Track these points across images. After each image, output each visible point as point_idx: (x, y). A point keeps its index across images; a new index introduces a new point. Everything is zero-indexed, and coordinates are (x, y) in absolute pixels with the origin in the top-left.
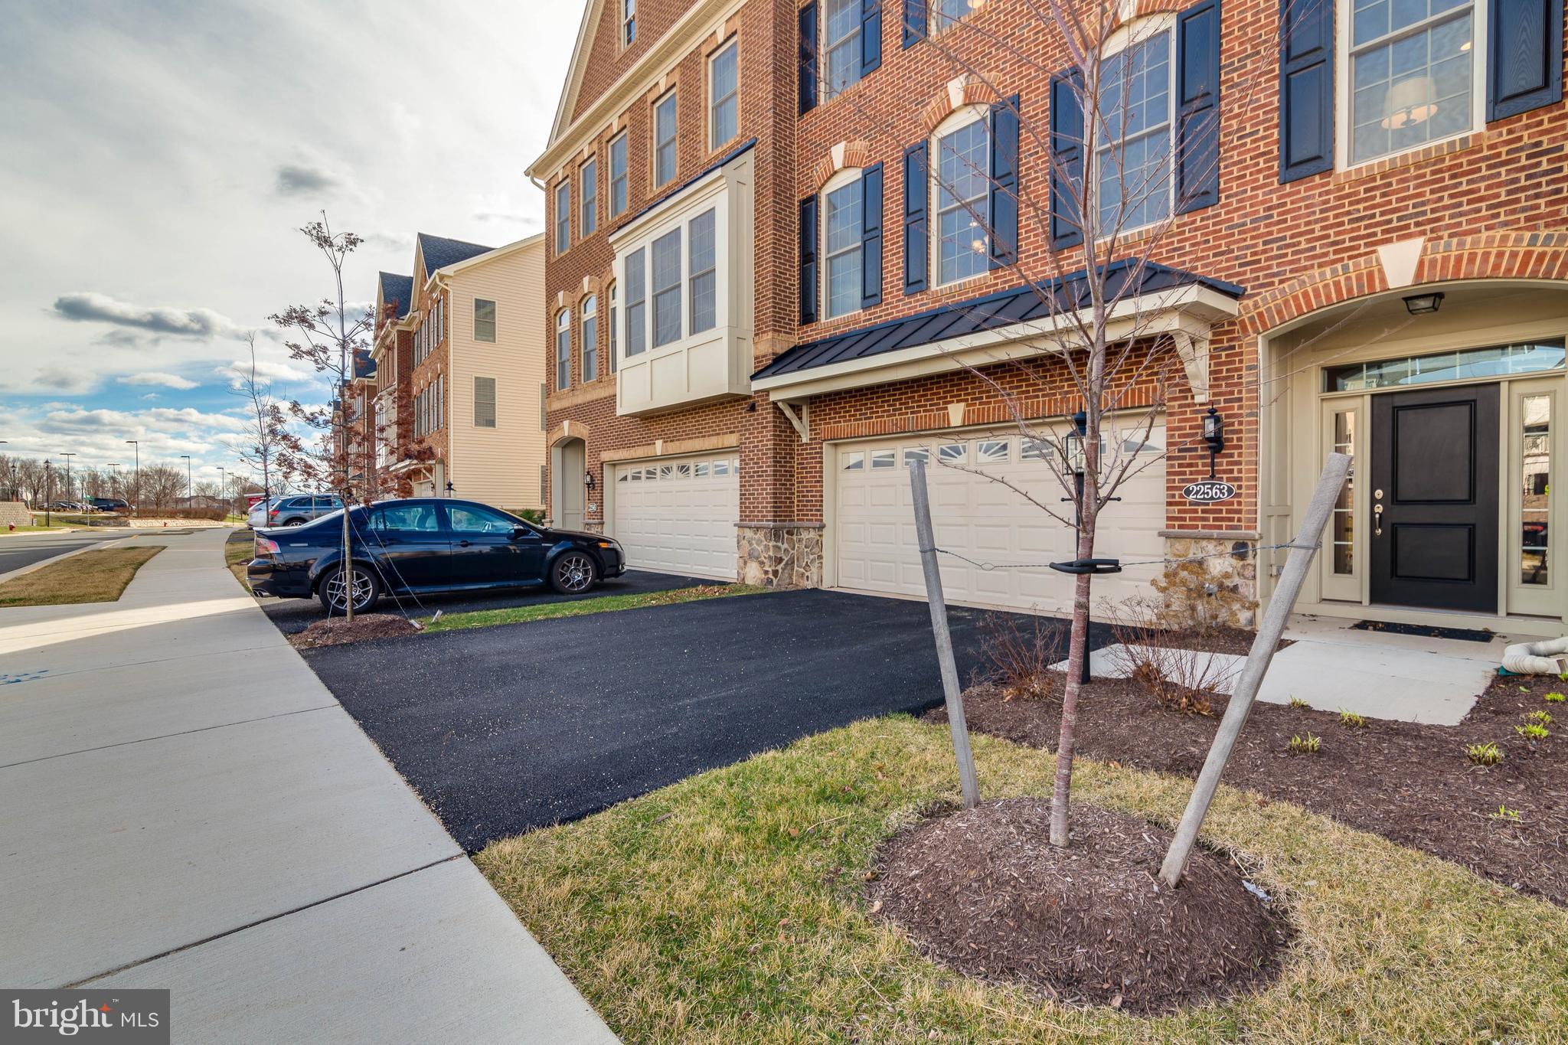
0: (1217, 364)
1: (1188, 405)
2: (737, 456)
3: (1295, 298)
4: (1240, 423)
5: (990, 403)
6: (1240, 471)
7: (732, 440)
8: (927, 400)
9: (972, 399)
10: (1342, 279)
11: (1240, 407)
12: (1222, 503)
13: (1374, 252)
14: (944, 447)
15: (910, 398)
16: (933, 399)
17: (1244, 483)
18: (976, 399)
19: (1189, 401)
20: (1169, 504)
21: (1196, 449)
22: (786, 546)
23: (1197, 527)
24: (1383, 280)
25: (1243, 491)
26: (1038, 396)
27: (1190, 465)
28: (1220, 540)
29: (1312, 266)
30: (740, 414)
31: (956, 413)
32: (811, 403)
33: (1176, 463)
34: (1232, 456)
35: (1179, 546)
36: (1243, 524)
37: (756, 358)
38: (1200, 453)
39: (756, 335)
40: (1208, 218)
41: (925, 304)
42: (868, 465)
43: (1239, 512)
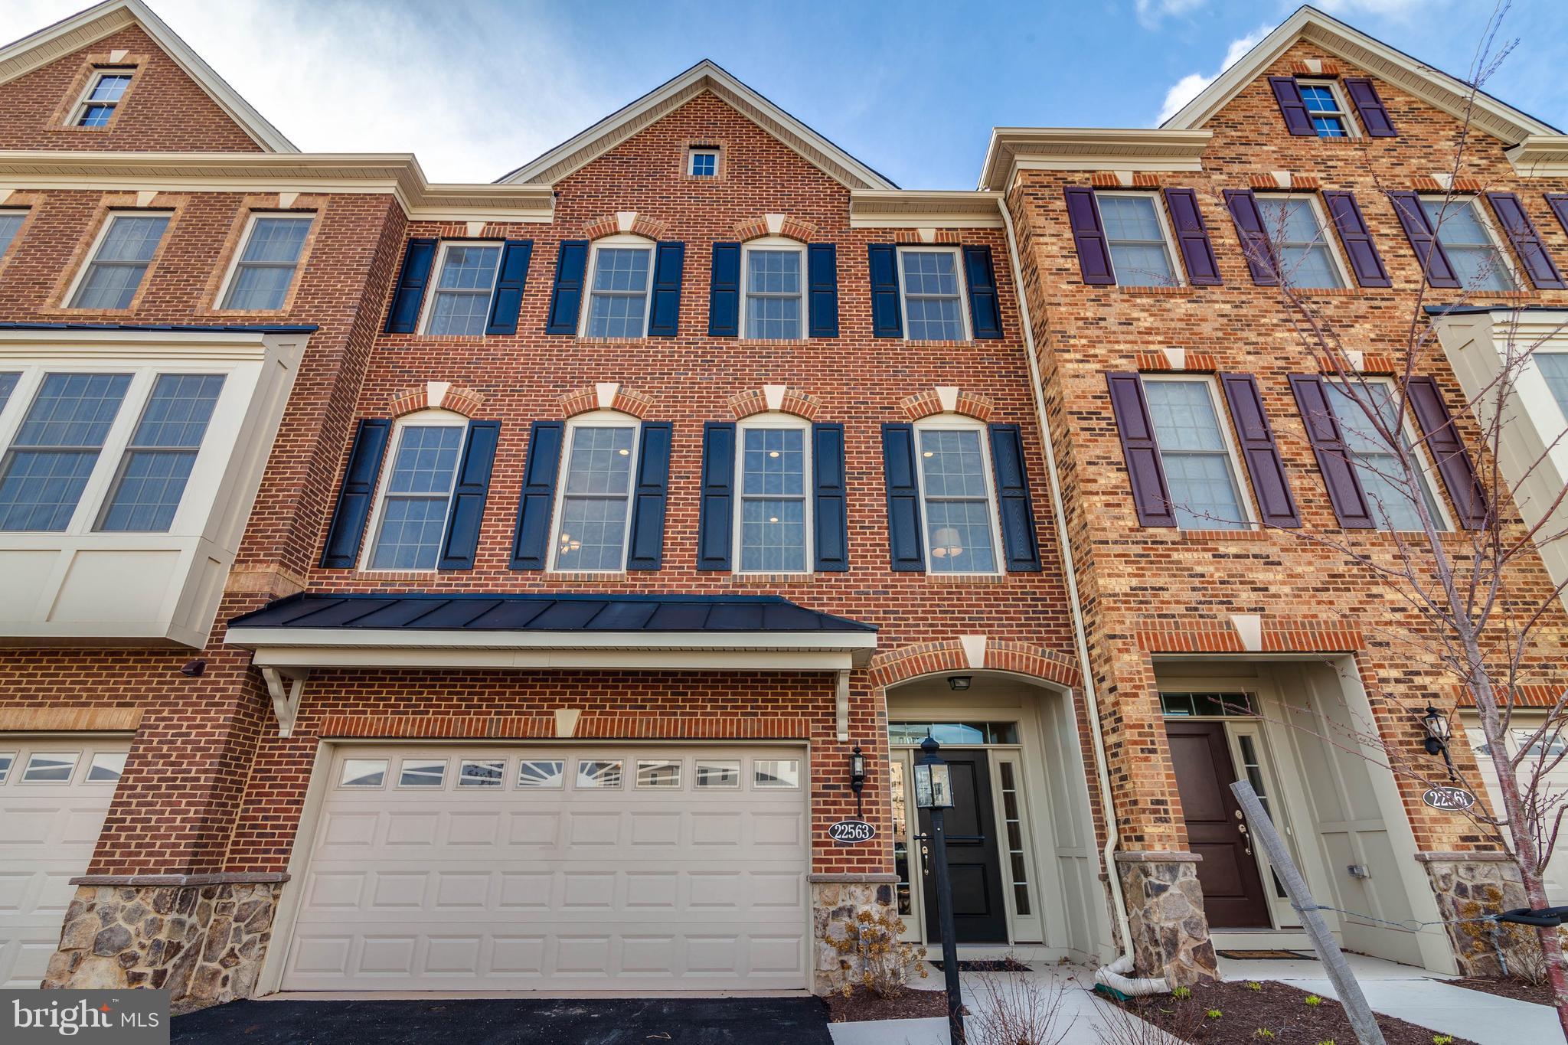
0: (853, 707)
1: (831, 742)
2: (127, 747)
3: (910, 661)
4: (876, 764)
5: (615, 714)
6: (878, 812)
7: (125, 718)
8: (525, 700)
9: (591, 707)
10: (940, 653)
11: (875, 750)
12: (864, 844)
13: (957, 638)
14: (528, 763)
15: (497, 693)
16: (533, 700)
17: (882, 824)
18: (597, 707)
19: (831, 738)
20: (815, 844)
21: (838, 787)
22: (194, 919)
23: (842, 870)
24: (966, 661)
25: (881, 831)
26: (675, 714)
27: (834, 803)
28: (866, 884)
29: (918, 639)
30: (170, 676)
31: (566, 721)
32: (311, 679)
33: (821, 799)
34: (870, 795)
35: (828, 892)
36: (883, 866)
37: (226, 595)
38: (842, 791)
39: (237, 561)
40: (841, 580)
41: (538, 585)
42: (393, 779)
43: (879, 853)
